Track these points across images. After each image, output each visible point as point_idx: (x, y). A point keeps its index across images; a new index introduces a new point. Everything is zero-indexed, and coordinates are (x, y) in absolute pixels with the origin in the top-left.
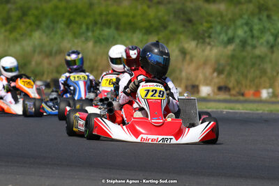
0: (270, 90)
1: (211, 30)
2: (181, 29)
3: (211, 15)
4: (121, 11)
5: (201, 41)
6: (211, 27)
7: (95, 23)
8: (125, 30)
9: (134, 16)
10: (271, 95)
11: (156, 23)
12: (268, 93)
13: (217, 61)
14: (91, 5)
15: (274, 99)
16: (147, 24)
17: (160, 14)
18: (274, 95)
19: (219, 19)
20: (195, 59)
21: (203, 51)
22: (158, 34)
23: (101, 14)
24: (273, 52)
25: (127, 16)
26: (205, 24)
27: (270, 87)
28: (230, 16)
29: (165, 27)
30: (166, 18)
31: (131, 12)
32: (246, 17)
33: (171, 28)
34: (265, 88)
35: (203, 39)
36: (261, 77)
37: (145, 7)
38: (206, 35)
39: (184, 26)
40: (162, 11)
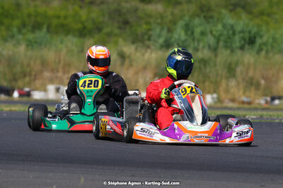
0: (215, 96)
1: (151, 33)
2: (117, 31)
3: (150, 16)
4: (50, 13)
5: (140, 44)
6: (150, 30)
7: (24, 25)
8: (57, 33)
9: (65, 17)
10: (216, 100)
11: (89, 25)
12: (213, 98)
13: (158, 66)
14: (18, 6)
15: (219, 105)
16: (80, 26)
17: (94, 15)
18: (219, 100)
19: (159, 21)
20: (134, 64)
21: (143, 55)
22: (93, 37)
23: (29, 16)
24: (216, 56)
25: (58, 17)
26: (145, 26)
27: (215, 92)
28: (170, 17)
29: (99, 30)
30: (101, 19)
31: (63, 13)
32: (187, 18)
33: (106, 30)
34: (209, 93)
35: (142, 42)
36: (204, 82)
37: (76, 7)
38: (146, 37)
39: (120, 28)
40: (95, 13)
